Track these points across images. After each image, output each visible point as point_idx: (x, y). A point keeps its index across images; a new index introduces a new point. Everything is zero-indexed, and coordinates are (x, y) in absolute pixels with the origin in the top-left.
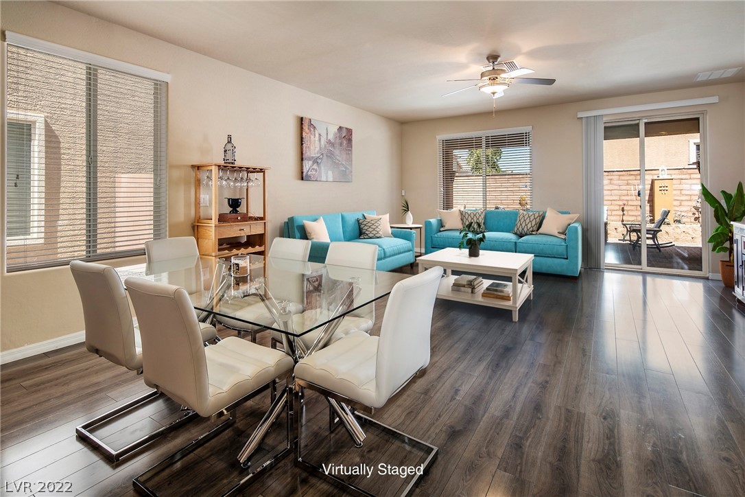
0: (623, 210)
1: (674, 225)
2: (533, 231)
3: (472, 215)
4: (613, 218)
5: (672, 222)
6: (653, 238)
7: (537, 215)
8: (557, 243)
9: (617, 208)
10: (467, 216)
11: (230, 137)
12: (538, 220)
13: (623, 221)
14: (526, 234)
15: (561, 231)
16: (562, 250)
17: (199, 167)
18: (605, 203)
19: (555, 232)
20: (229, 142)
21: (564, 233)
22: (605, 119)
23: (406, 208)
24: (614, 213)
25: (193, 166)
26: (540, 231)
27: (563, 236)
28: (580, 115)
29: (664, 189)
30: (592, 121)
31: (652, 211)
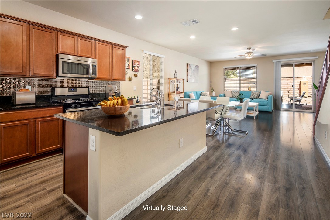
0: (289, 92)
1: (308, 98)
2: (257, 98)
3: (235, 93)
4: (285, 95)
5: (307, 97)
6: (299, 102)
7: (258, 92)
8: (265, 102)
9: (287, 91)
10: (234, 93)
11: (176, 71)
12: (258, 94)
13: (289, 96)
14: (254, 99)
15: (266, 97)
16: (266, 103)
17: (170, 79)
18: (281, 89)
19: (264, 98)
20: (176, 72)
21: (267, 98)
22: (282, 62)
23: (213, 91)
24: (285, 93)
25: (168, 79)
26: (259, 98)
27: (267, 99)
28: (273, 61)
29: (304, 84)
30: (278, 63)
31: (300, 93)
